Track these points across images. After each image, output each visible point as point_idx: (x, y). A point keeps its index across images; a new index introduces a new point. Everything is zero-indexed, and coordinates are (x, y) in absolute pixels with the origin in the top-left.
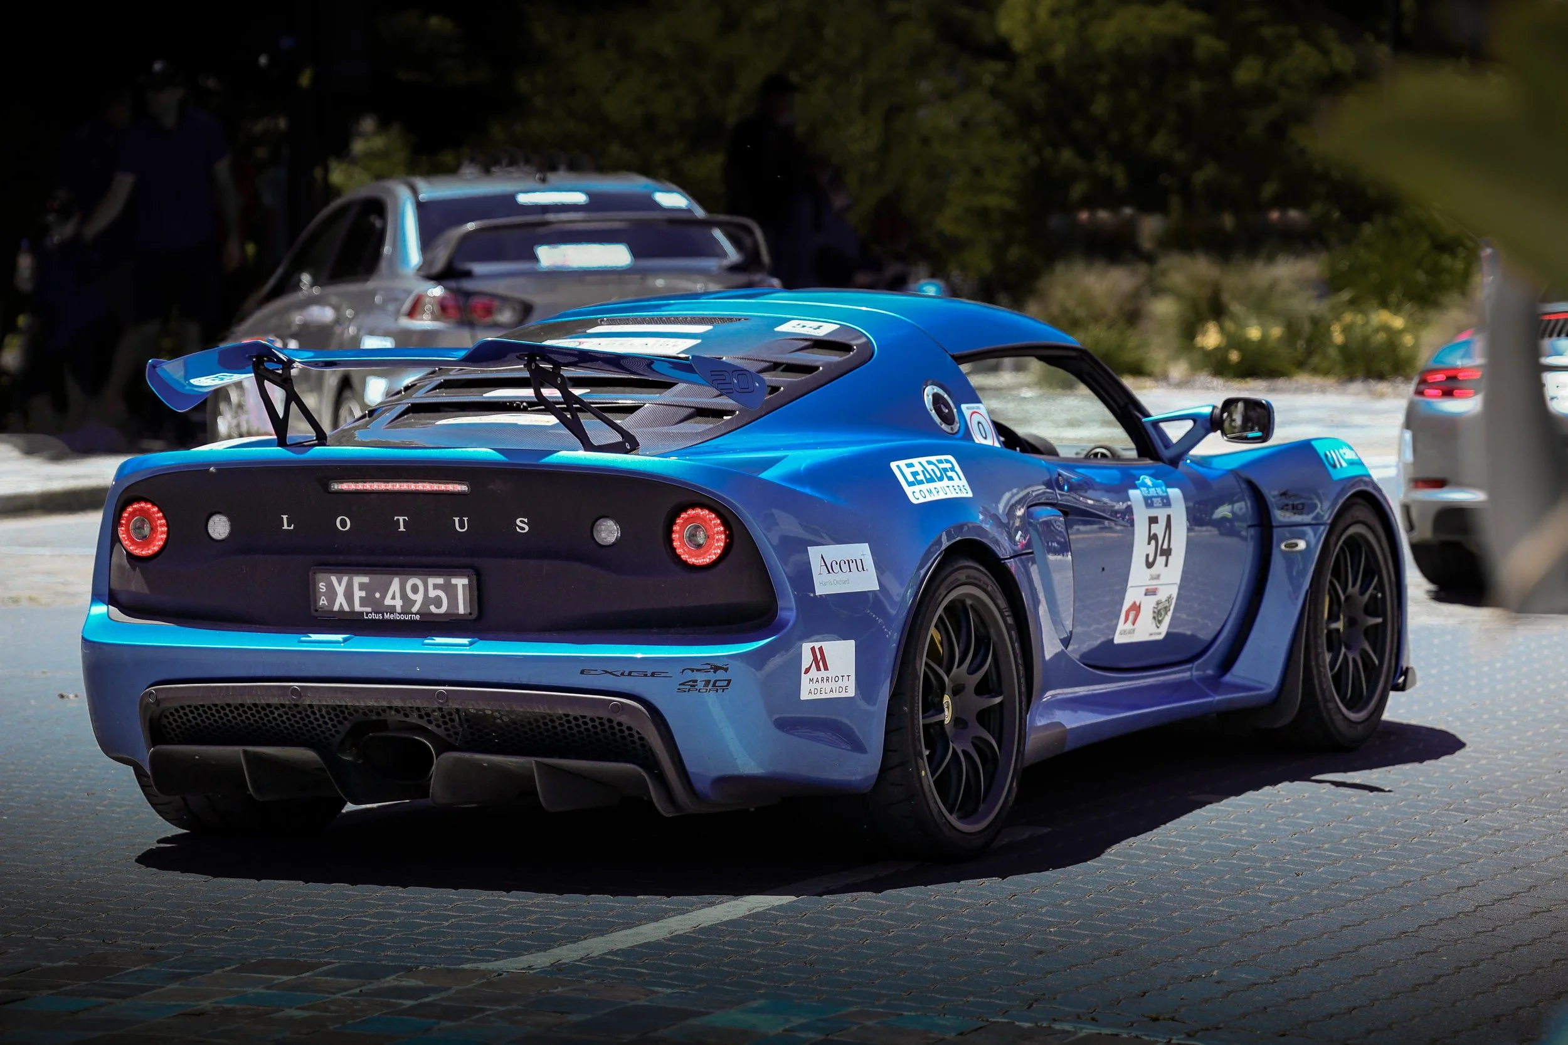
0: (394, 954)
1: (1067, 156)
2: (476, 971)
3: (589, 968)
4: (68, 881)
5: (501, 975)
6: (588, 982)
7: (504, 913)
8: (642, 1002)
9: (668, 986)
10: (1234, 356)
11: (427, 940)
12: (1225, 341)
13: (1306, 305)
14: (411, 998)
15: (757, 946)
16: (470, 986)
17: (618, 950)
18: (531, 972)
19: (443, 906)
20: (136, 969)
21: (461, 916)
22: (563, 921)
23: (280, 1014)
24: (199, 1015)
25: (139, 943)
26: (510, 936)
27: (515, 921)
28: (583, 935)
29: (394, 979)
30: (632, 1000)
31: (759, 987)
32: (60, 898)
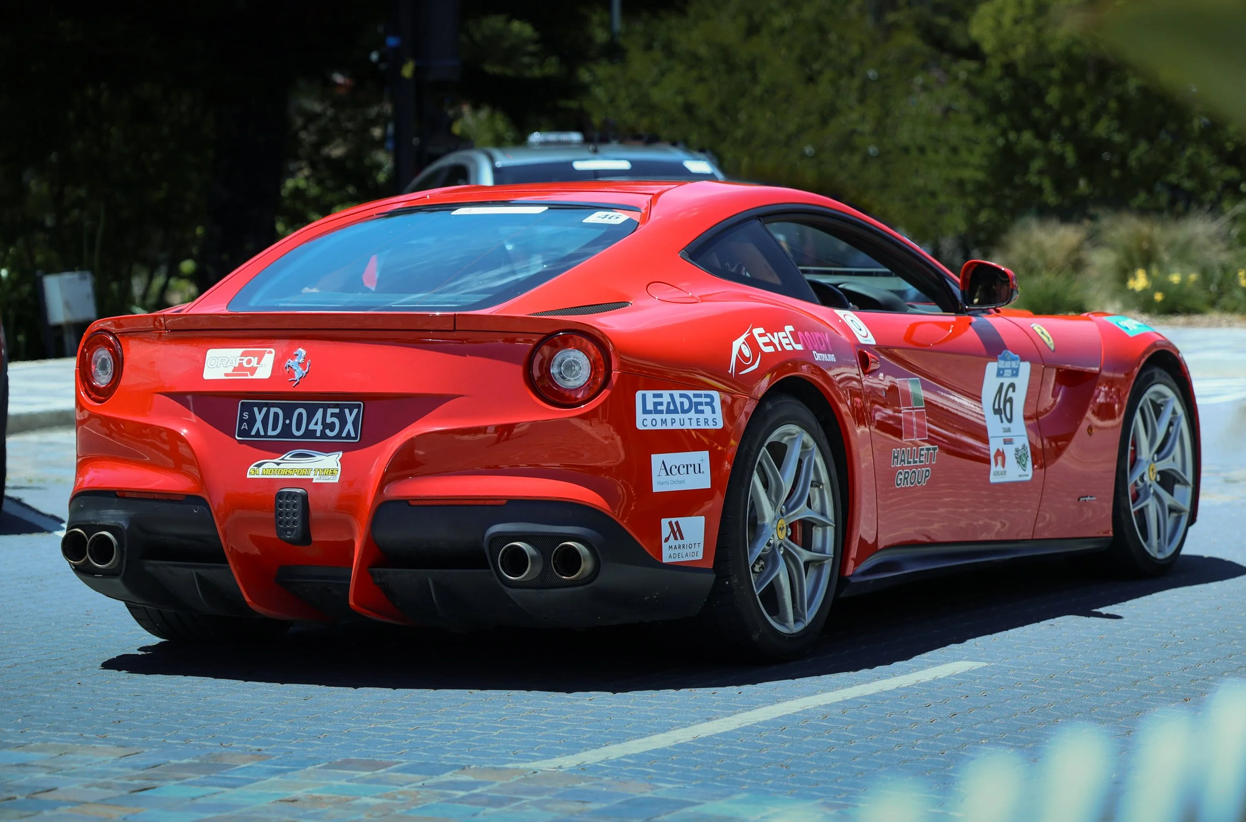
0: (452, 756)
1: (1027, 137)
2: (517, 769)
3: (607, 768)
4: (196, 698)
5: (536, 772)
6: (605, 779)
7: (542, 725)
8: (649, 794)
9: (669, 782)
10: (1158, 297)
11: (479, 746)
12: (1150, 284)
13: (1218, 255)
14: (463, 790)
15: (744, 752)
16: (511, 781)
17: (632, 755)
18: (561, 770)
19: (494, 720)
20: (246, 765)
21: (508, 728)
22: (589, 732)
23: (357, 802)
24: (293, 801)
25: (249, 746)
26: (545, 743)
27: (551, 732)
28: (604, 743)
29: (451, 775)
30: (641, 793)
31: (744, 783)
32: (189, 711)
